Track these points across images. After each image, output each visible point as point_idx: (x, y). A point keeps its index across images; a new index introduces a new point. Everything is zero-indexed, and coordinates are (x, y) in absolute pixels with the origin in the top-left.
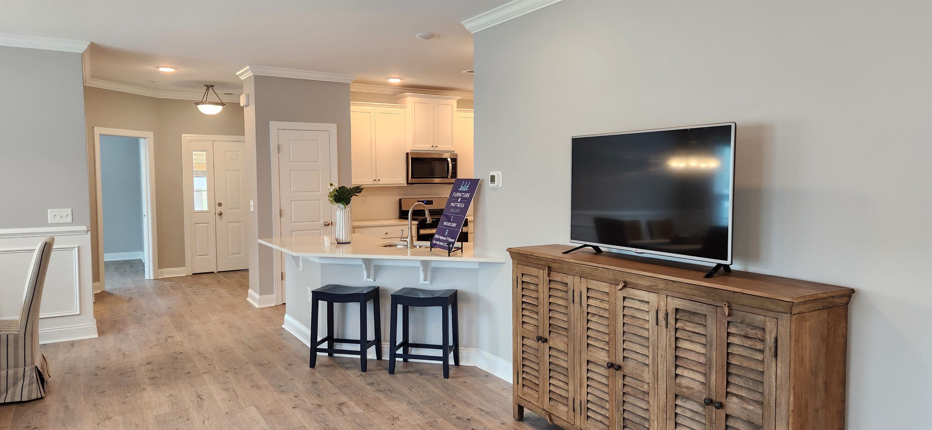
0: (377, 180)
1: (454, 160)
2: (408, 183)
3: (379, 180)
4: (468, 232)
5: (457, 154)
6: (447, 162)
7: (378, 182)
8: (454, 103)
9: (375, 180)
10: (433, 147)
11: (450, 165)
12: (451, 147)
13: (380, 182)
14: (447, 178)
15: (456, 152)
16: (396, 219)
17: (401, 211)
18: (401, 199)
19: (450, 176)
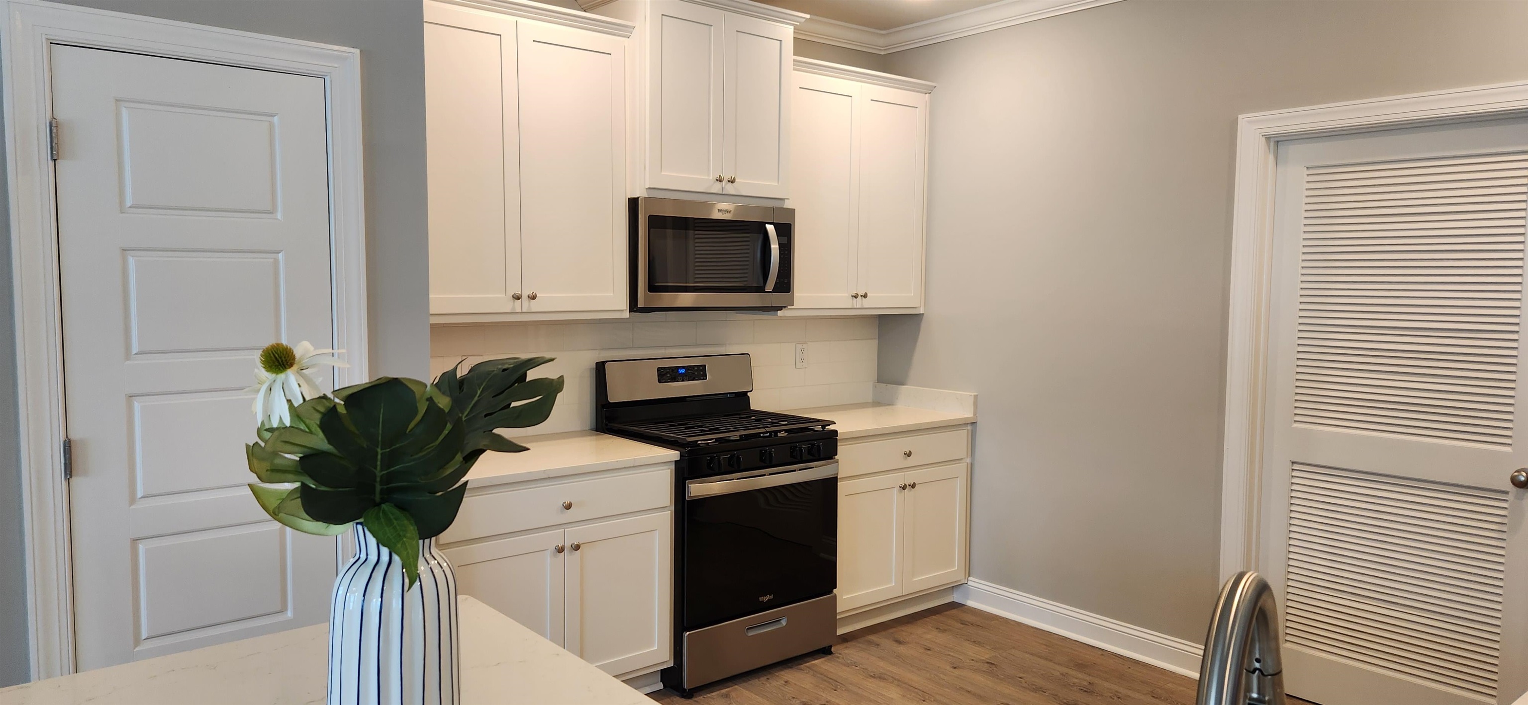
0: (525, 296)
1: (786, 231)
2: (633, 306)
3: (533, 297)
4: (837, 477)
5: (795, 209)
6: (761, 237)
7: (527, 305)
8: (787, 32)
9: (517, 298)
10: (721, 181)
11: (775, 247)
12: (777, 184)
13: (535, 306)
14: (761, 289)
15: (788, 205)
16: (581, 434)
17: (603, 406)
18: (604, 363)
19: (770, 286)
